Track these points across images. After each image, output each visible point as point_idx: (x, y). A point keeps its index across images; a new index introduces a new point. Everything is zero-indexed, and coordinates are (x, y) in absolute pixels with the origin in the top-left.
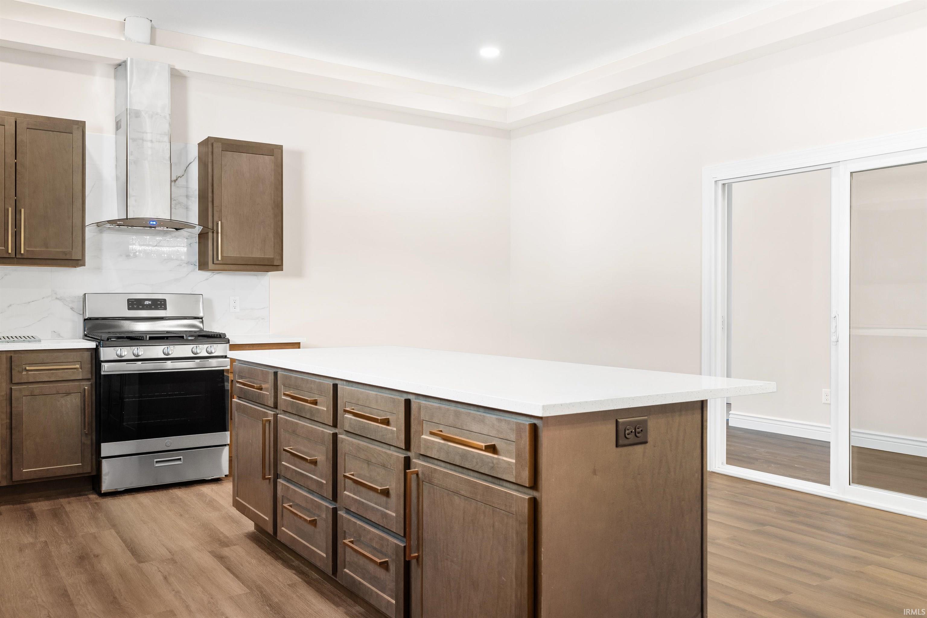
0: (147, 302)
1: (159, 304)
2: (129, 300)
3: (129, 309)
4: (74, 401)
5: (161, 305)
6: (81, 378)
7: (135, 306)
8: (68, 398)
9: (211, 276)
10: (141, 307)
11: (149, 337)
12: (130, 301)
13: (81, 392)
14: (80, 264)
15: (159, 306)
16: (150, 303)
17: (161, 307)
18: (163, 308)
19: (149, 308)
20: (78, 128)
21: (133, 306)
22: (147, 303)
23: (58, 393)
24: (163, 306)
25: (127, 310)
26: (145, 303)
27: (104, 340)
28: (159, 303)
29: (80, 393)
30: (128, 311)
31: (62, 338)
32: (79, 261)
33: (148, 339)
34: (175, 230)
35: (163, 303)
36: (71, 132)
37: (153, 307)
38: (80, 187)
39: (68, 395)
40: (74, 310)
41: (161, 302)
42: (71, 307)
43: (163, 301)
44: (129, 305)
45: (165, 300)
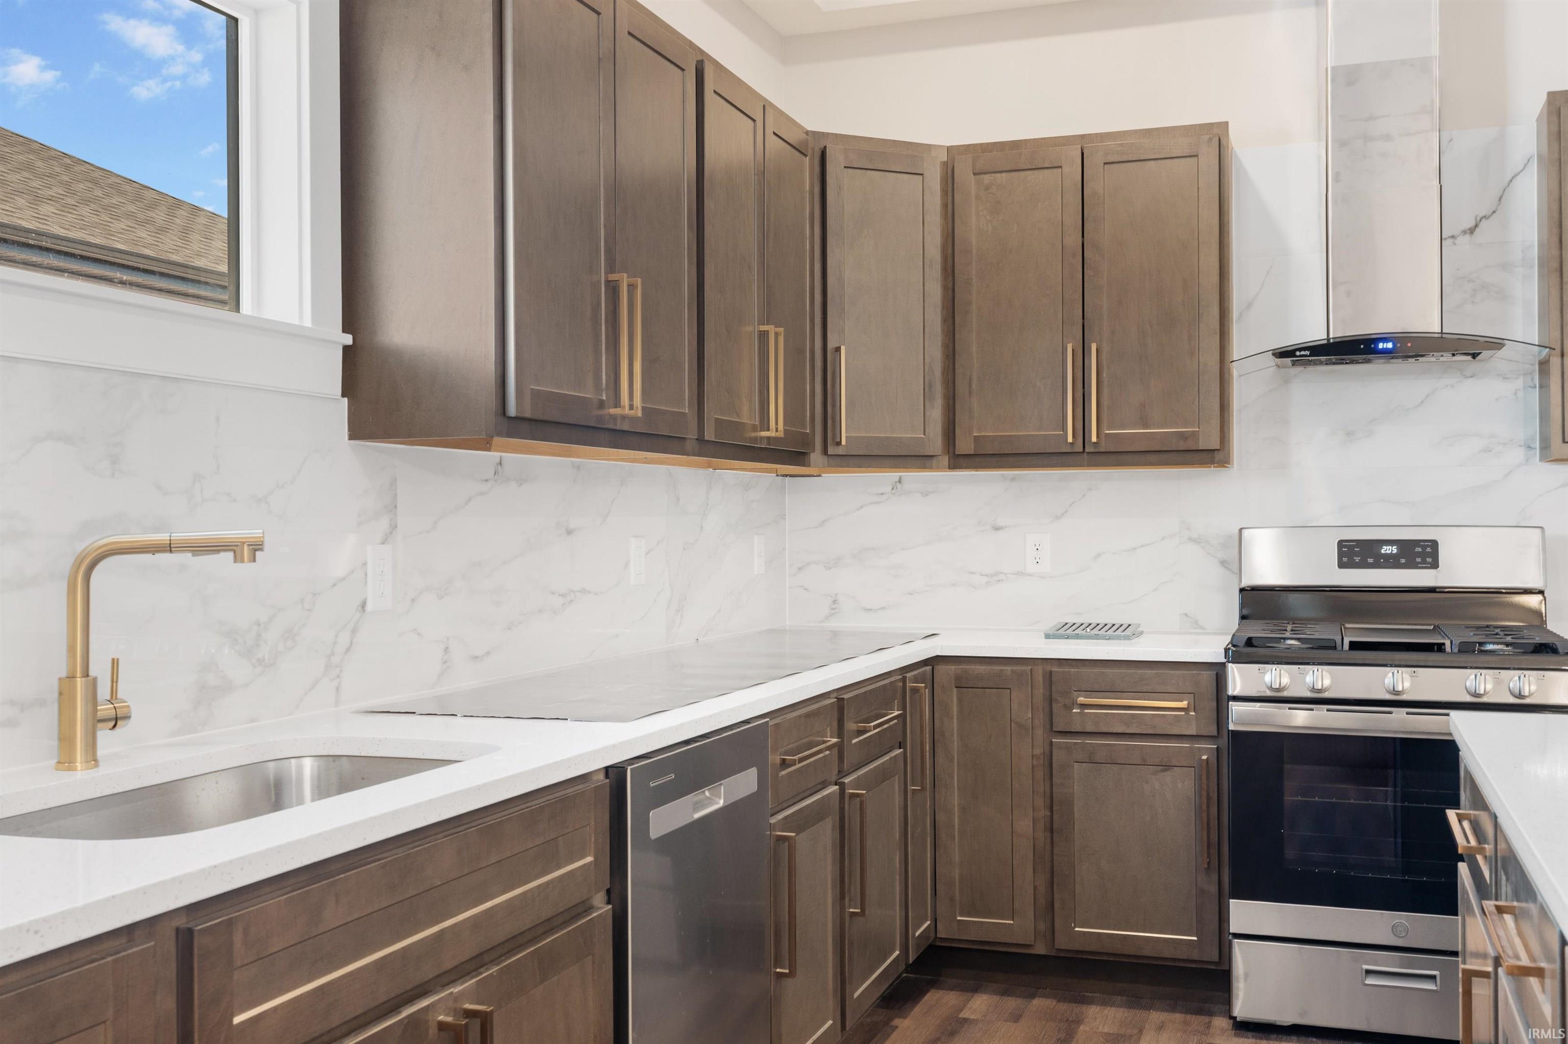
0: (1388, 547)
1: (1419, 554)
2: (1341, 543)
3: (1341, 565)
4: (1180, 785)
5: (1424, 555)
6: (1195, 734)
7: (1357, 559)
8: (1168, 776)
10: (1370, 560)
11: (1351, 642)
12: (1345, 546)
13: (1195, 765)
14: (1217, 459)
15: (1419, 560)
16: (1395, 550)
17: (1424, 562)
18: (1429, 563)
19: (1391, 562)
20: (1210, 140)
21: (1350, 558)
22: (1386, 550)
23: (1144, 764)
24: (1429, 560)
25: (1337, 567)
26: (1383, 551)
27: (1239, 645)
28: (1420, 549)
29: (1193, 768)
30: (1339, 569)
31: (1200, 631)
32: (1216, 452)
33: (1346, 646)
34: (1469, 358)
35: (1429, 550)
36: (1195, 154)
37: (1403, 561)
38: (1215, 279)
39: (1166, 770)
40: (1226, 566)
41: (1424, 547)
42: (1222, 560)
43: (1428, 546)
44: (1341, 555)
45: (1434, 544)
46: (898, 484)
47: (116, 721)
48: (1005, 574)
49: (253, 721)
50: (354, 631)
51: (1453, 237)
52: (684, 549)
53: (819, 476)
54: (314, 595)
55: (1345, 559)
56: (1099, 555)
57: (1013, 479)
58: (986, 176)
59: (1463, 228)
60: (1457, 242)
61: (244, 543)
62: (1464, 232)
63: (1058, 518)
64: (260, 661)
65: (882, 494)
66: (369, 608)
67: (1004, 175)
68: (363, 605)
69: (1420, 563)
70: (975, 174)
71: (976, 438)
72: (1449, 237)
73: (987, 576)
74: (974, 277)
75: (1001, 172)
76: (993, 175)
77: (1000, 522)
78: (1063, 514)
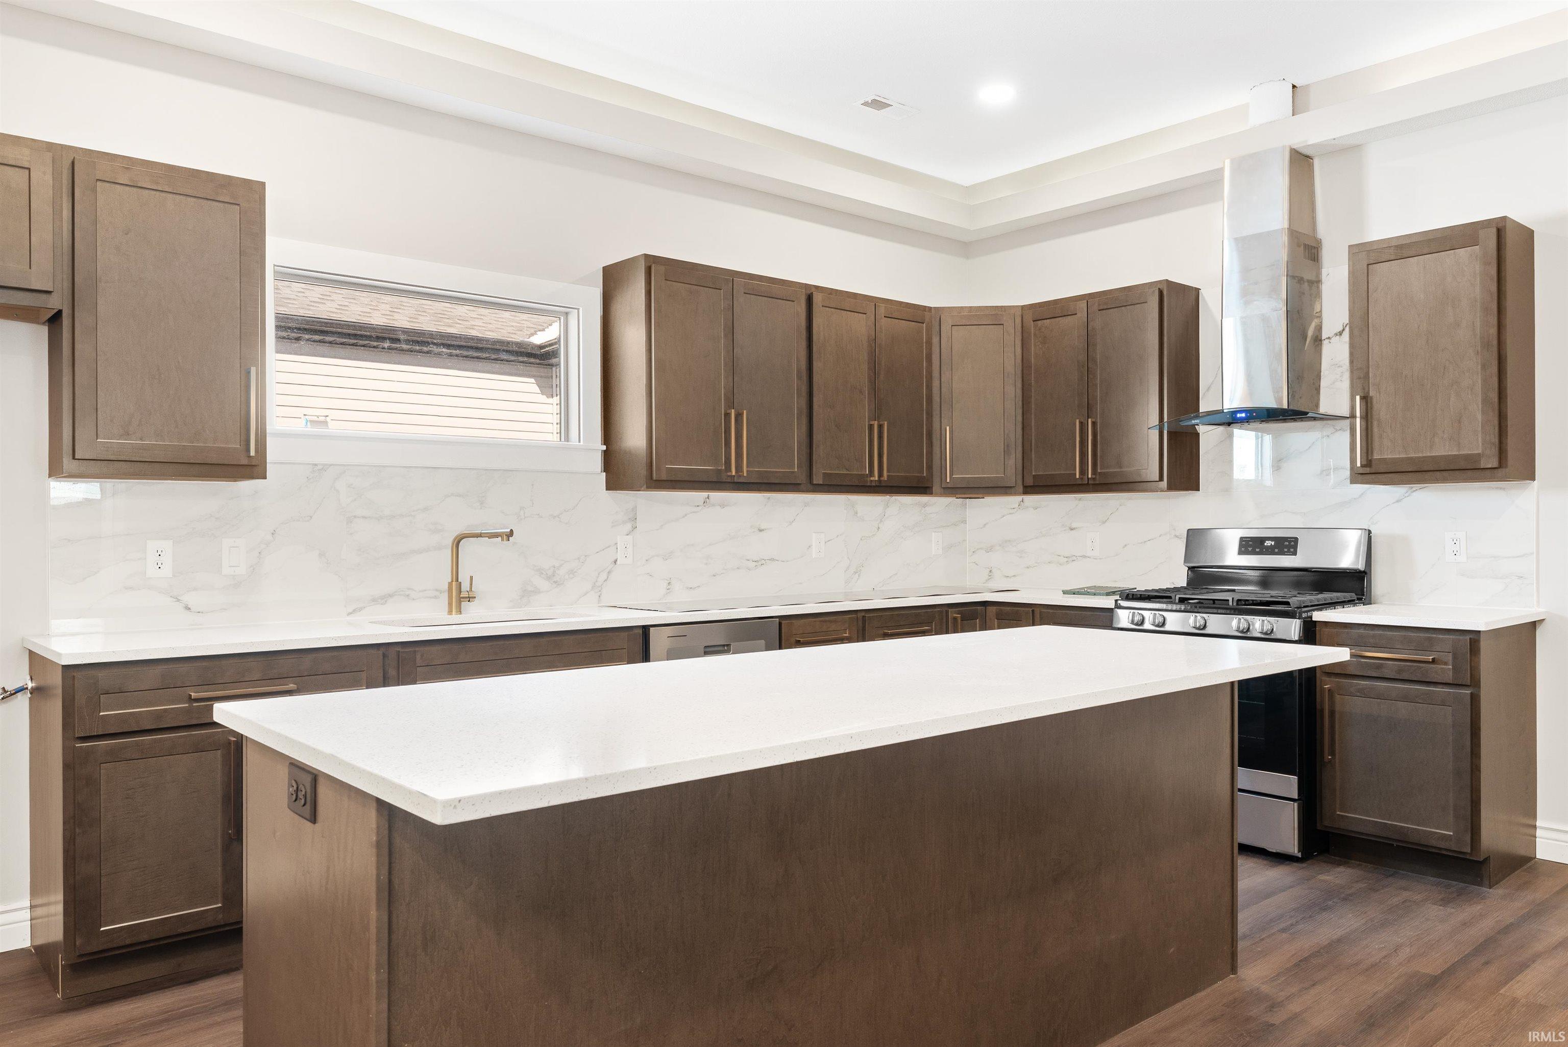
1: (1286, 547)
2: (1242, 539)
3: (1241, 552)
5: (1289, 547)
7: (1250, 549)
9: (1407, 495)
10: (1258, 550)
12: (1244, 541)
15: (1286, 550)
16: (1273, 543)
17: (1289, 551)
18: (1291, 552)
19: (1270, 551)
20: (1154, 292)
21: (1246, 549)
22: (1268, 543)
24: (1292, 550)
26: (1265, 544)
28: (1287, 543)
30: (1239, 555)
35: (1292, 543)
37: (1276, 550)
41: (1290, 542)
43: (1292, 541)
44: (1241, 546)
45: (1296, 540)
46: (1022, 502)
47: (470, 599)
48: (1076, 557)
49: (551, 606)
50: (609, 572)
51: (1329, 338)
52: (861, 540)
53: (983, 498)
54: (586, 556)
55: (1243, 549)
56: (1126, 545)
57: (1080, 499)
58: (1039, 322)
59: (1335, 332)
60: (1331, 341)
61: (503, 534)
62: (1336, 335)
63: (1104, 522)
64: (556, 582)
65: (1014, 508)
66: (618, 562)
67: (1048, 320)
68: (615, 562)
69: (1286, 552)
70: (1034, 321)
71: (1034, 476)
72: (1327, 338)
73: (1067, 557)
74: (1033, 382)
75: (1046, 319)
76: (1043, 321)
77: (1074, 525)
78: (1106, 521)
